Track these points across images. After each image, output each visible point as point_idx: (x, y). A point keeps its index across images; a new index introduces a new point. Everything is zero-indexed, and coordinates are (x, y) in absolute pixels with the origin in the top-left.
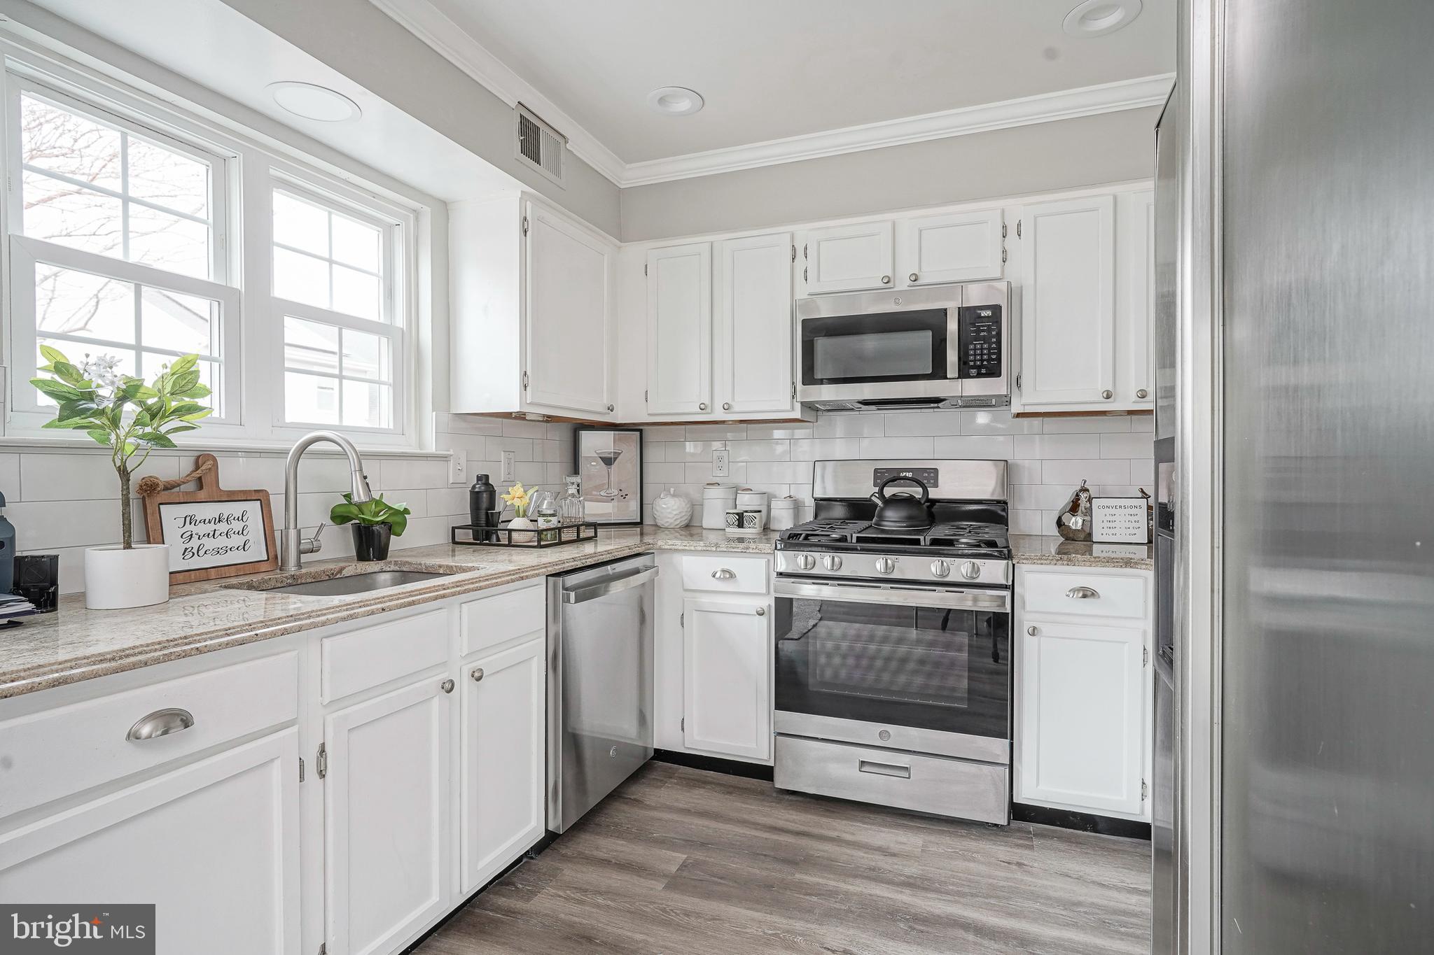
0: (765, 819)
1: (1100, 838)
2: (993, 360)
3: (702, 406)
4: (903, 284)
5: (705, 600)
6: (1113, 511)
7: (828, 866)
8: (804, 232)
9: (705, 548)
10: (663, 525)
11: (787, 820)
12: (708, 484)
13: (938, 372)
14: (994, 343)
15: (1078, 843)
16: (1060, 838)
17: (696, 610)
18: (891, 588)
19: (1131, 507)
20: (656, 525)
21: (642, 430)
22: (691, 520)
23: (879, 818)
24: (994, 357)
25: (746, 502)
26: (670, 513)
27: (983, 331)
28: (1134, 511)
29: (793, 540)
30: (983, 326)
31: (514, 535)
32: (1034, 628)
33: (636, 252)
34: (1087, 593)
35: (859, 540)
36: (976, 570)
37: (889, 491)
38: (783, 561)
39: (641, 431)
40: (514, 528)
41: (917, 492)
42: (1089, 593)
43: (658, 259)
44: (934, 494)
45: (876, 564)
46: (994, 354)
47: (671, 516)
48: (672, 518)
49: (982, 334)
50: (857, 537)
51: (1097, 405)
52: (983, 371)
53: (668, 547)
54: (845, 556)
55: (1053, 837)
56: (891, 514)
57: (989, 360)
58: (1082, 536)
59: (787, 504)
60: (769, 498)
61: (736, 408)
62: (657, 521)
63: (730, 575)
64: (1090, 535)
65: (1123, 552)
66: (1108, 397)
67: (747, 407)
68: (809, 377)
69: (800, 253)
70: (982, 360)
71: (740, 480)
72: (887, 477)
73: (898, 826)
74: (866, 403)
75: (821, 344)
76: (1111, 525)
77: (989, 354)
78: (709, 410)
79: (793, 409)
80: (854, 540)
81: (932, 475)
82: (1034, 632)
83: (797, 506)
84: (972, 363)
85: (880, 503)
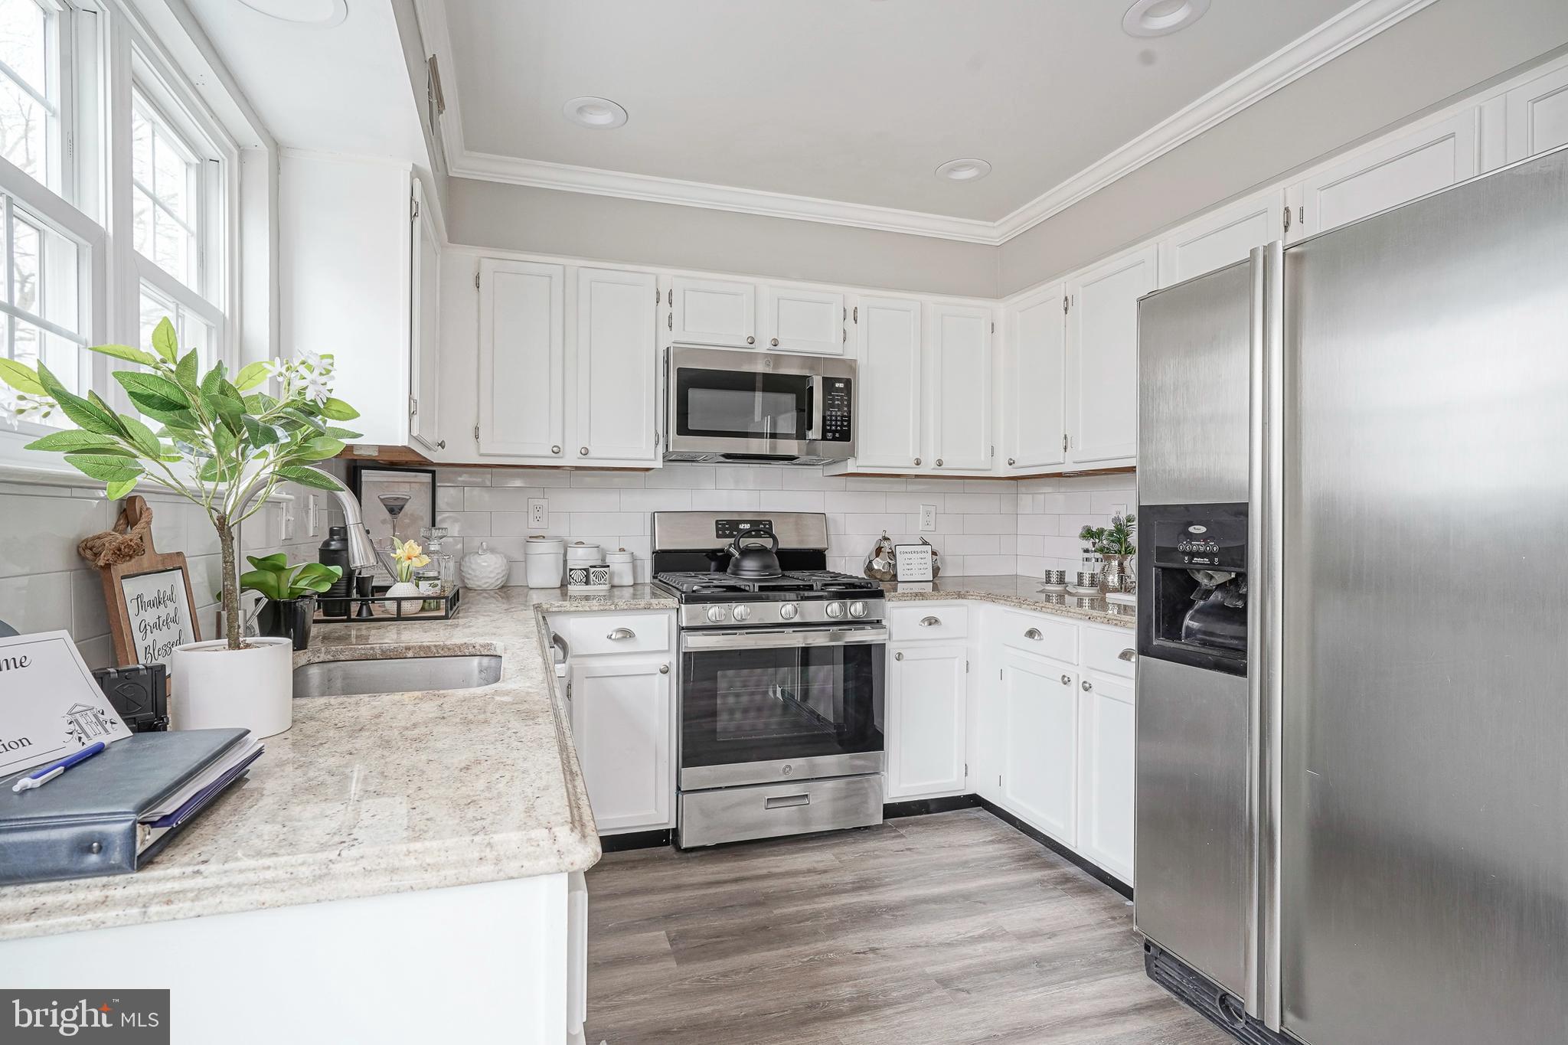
0: (692, 879)
1: (933, 817)
2: (845, 426)
3: (555, 449)
4: (764, 347)
5: (597, 665)
6: (910, 556)
7: (788, 896)
8: (668, 277)
9: (602, 608)
10: (480, 586)
11: (713, 873)
12: (530, 537)
13: (802, 433)
14: (845, 411)
15: (926, 824)
16: (917, 824)
17: (587, 678)
18: (794, 631)
19: (921, 552)
20: (466, 587)
21: (434, 471)
22: (507, 580)
23: (783, 848)
24: (845, 423)
25: (580, 556)
26: (491, 572)
27: (838, 400)
28: (922, 555)
30: (837, 396)
31: (405, 605)
32: (899, 654)
33: (467, 256)
34: (932, 621)
35: (761, 588)
36: (844, 608)
38: (687, 615)
39: (433, 473)
40: (403, 596)
42: (933, 621)
43: (495, 272)
46: (845, 421)
47: (492, 575)
48: (494, 578)
49: (837, 402)
50: (760, 586)
51: (906, 470)
52: (837, 435)
53: (557, 609)
55: (908, 825)
57: (842, 426)
58: (888, 577)
59: (623, 558)
61: (592, 454)
62: (466, 581)
63: (627, 634)
64: (895, 576)
65: (916, 588)
66: (918, 464)
67: (604, 454)
68: (683, 429)
69: (664, 298)
70: (836, 426)
71: (562, 532)
72: (727, 527)
73: (803, 850)
74: (728, 456)
75: (695, 395)
76: (909, 567)
77: (842, 421)
78: (560, 454)
79: (655, 459)
80: (757, 589)
81: (767, 526)
82: (899, 657)
84: (829, 428)
85: (737, 555)
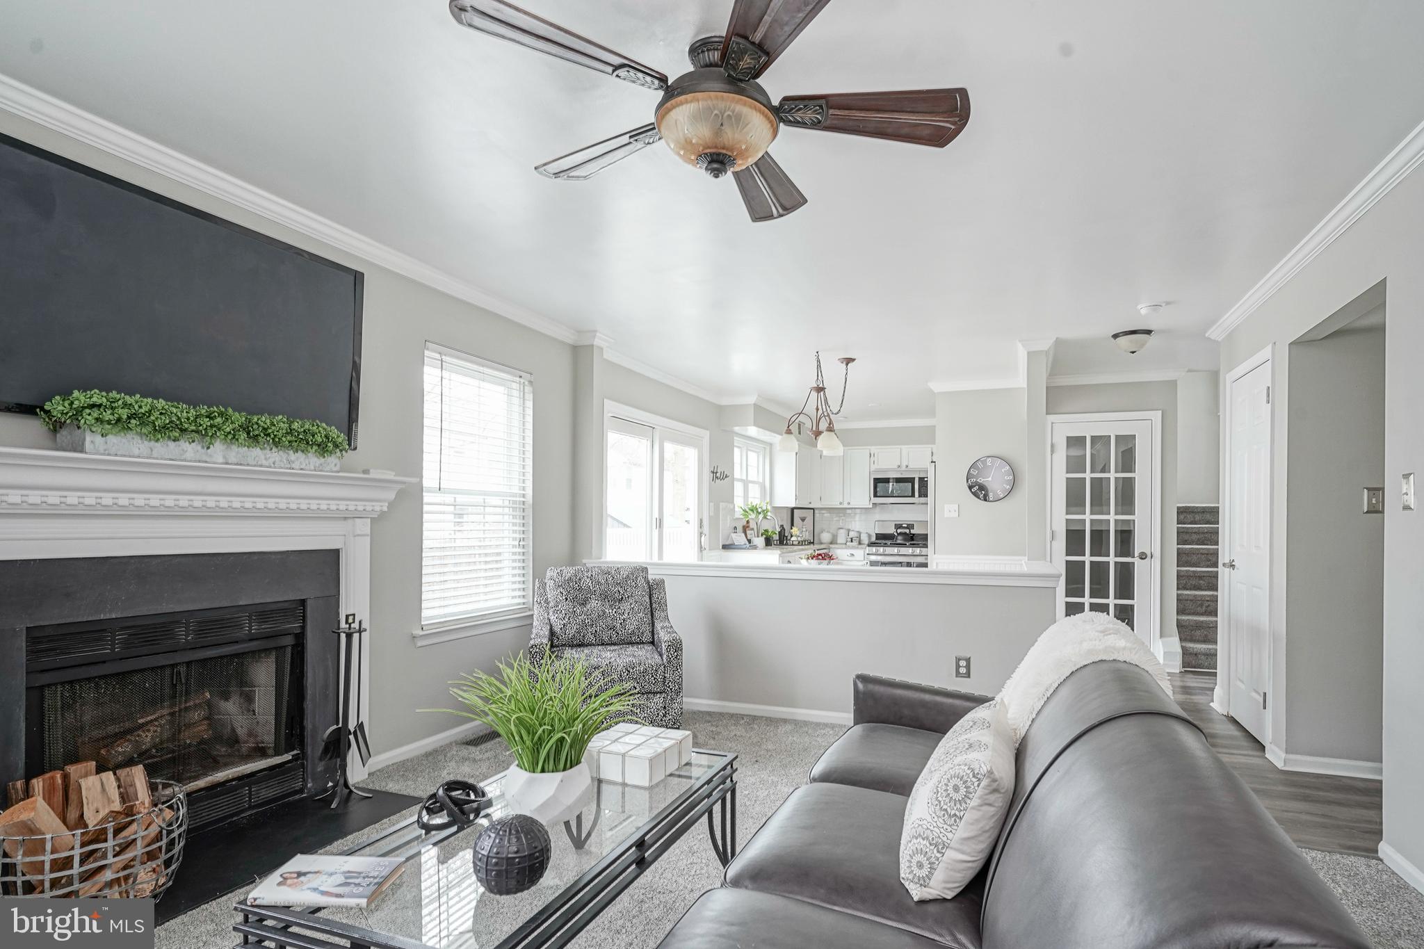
4: (904, 468)
8: (874, 449)
10: (824, 542)
12: (839, 528)
13: (913, 495)
22: (832, 540)
25: (852, 534)
26: (826, 538)
29: (871, 544)
35: (890, 544)
37: (899, 531)
38: (868, 550)
39: (814, 510)
40: (793, 540)
41: (907, 531)
44: (912, 531)
45: (895, 550)
48: (827, 540)
52: (925, 495)
53: (834, 547)
54: (886, 548)
56: (900, 538)
57: (927, 492)
59: (866, 535)
60: (860, 533)
61: (851, 504)
62: (821, 540)
63: (853, 555)
68: (875, 496)
69: (872, 455)
70: (925, 492)
71: (850, 527)
72: (898, 526)
77: (927, 490)
79: (869, 505)
80: (888, 544)
81: (912, 526)
83: (870, 536)
84: (922, 493)
85: (896, 533)
